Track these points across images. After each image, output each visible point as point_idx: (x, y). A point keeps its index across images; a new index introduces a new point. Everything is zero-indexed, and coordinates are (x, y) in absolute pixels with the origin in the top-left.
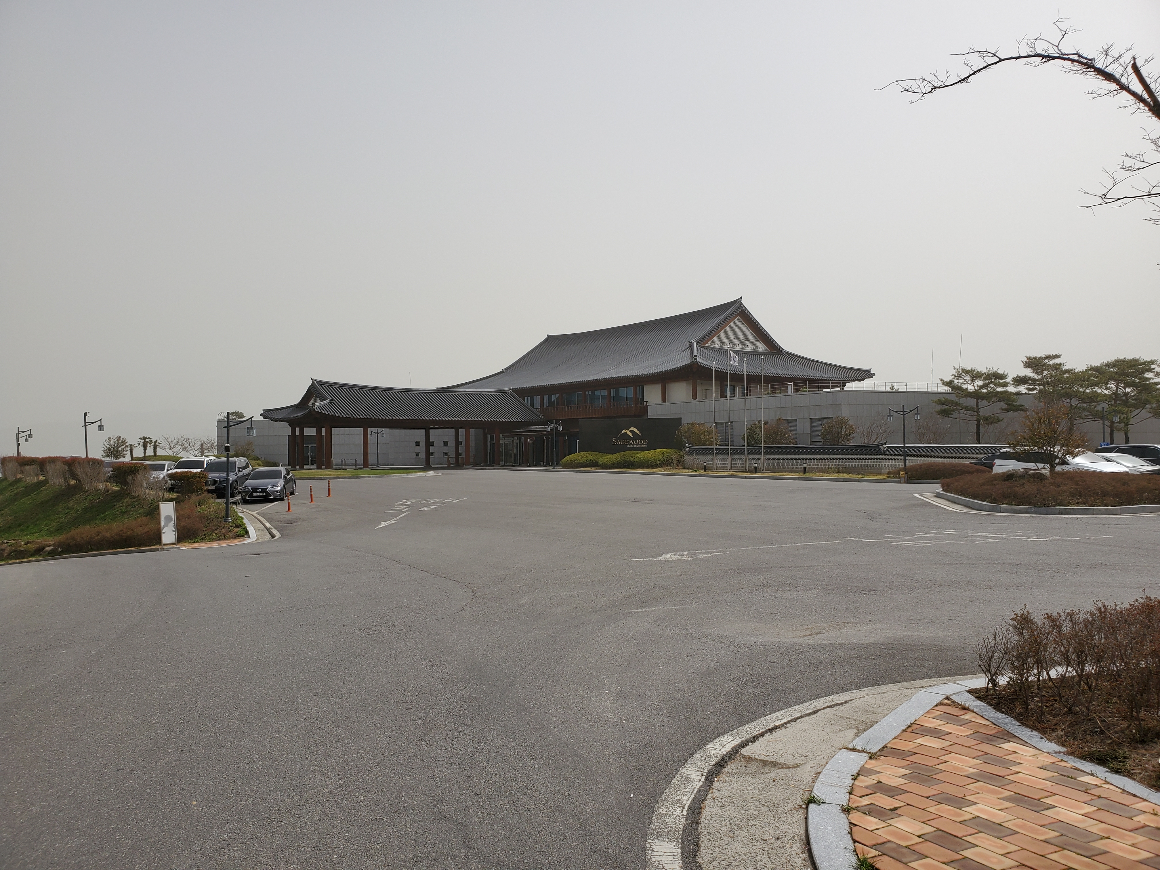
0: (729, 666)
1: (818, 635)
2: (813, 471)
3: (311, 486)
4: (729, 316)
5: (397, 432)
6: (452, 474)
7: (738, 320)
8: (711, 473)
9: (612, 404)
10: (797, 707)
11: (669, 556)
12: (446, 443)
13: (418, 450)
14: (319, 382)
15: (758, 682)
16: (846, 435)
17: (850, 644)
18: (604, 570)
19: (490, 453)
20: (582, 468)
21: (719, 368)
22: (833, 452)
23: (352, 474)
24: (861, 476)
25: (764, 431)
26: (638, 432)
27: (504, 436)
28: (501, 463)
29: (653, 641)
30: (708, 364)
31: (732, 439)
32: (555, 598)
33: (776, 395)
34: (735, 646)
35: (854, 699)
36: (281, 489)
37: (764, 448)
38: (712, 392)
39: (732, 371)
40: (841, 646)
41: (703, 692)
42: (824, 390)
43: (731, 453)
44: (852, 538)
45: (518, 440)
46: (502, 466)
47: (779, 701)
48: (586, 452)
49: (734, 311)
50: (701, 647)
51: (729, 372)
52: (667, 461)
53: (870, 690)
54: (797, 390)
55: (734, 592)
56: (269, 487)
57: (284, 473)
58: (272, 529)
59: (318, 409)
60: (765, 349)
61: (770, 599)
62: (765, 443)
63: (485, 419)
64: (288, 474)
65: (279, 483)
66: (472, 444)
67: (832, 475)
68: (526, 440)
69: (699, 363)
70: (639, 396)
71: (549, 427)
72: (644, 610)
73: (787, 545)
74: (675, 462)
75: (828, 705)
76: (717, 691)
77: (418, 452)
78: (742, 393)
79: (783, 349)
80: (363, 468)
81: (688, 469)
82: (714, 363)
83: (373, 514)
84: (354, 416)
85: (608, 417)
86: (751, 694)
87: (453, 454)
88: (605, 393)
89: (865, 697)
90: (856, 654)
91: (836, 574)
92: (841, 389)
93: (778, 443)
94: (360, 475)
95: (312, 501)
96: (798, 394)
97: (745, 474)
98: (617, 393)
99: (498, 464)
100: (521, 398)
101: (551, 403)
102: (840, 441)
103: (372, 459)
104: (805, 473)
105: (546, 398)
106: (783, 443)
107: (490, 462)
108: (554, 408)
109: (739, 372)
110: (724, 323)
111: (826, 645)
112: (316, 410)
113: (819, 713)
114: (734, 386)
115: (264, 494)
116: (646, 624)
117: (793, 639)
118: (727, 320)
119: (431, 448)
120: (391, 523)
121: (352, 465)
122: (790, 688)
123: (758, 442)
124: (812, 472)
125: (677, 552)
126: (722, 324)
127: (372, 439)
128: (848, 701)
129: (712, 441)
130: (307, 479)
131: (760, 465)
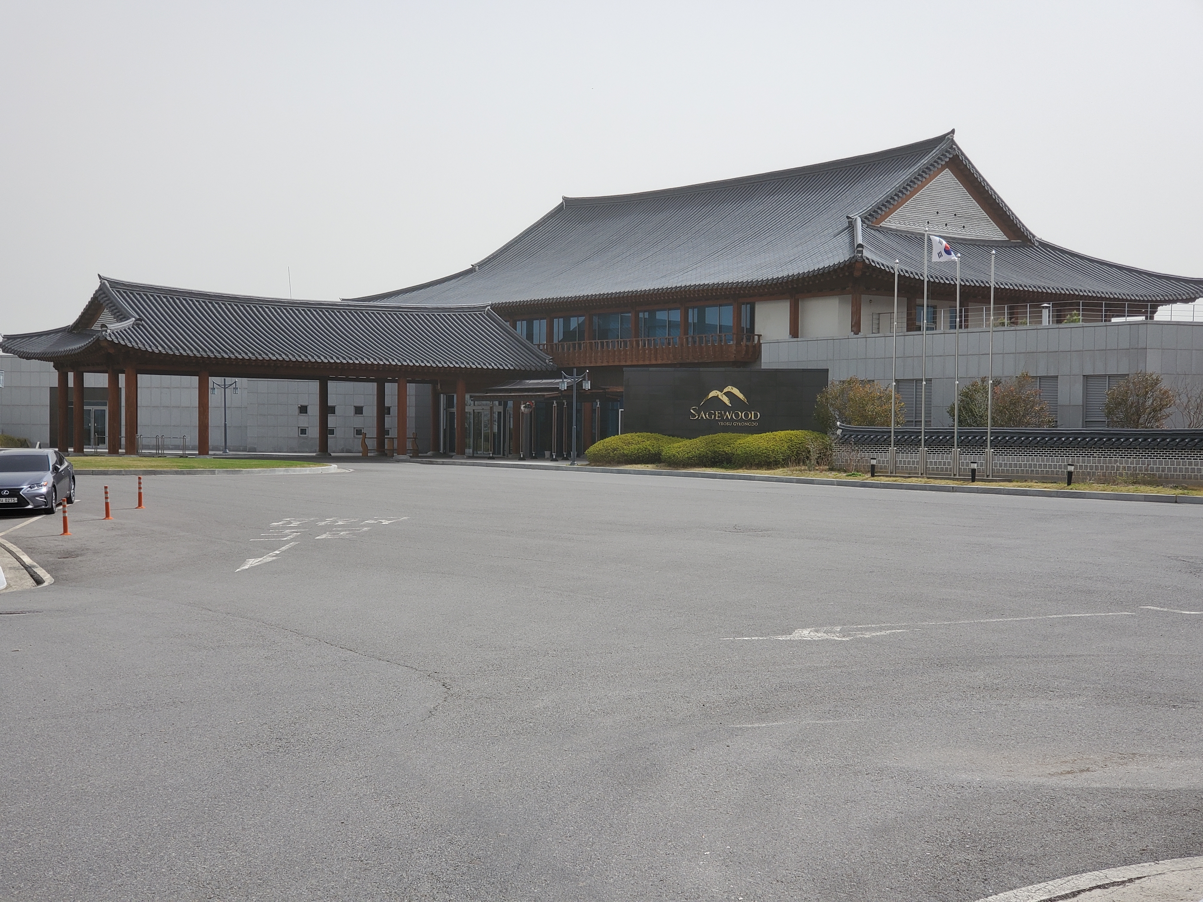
0: (922, 819)
1: (1085, 773)
2: (1086, 479)
3: (106, 487)
4: (927, 168)
5: (263, 385)
6: (371, 471)
7: (947, 177)
8: (884, 480)
9: (690, 339)
10: (1043, 885)
11: (806, 634)
12: (359, 410)
13: (303, 421)
14: (115, 284)
15: (974, 844)
16: (1154, 410)
17: (1144, 790)
18: (685, 655)
19: (445, 430)
20: (629, 466)
21: (907, 272)
22: (1127, 443)
23: (178, 466)
24: (1181, 491)
25: (993, 396)
26: (741, 396)
27: (474, 399)
28: (467, 451)
29: (783, 776)
30: (885, 263)
31: (928, 414)
32: (598, 701)
33: (1018, 328)
34: (933, 788)
35: (1144, 877)
36: (48, 492)
37: (991, 433)
38: (892, 318)
39: (932, 277)
40: (1125, 793)
41: (877, 858)
42: (1114, 320)
43: (926, 441)
44: (1155, 608)
45: (502, 407)
46: (469, 457)
47: (1011, 874)
48: (638, 434)
49: (939, 158)
50: (872, 788)
51: (926, 280)
52: (798, 454)
53: (1174, 864)
54: (1059, 319)
55: (931, 699)
56: (25, 487)
57: (53, 459)
58: (34, 566)
59: (113, 337)
60: (997, 234)
61: (997, 711)
62: (995, 423)
63: (437, 363)
64: (61, 464)
65: (45, 479)
66: (411, 412)
67: (1123, 488)
68: (517, 408)
69: (867, 261)
70: (745, 323)
71: (563, 382)
72: (764, 725)
73: (1032, 618)
74: (814, 456)
75: (1099, 884)
76: (901, 857)
77: (303, 425)
78: (951, 322)
79: (1034, 237)
80: (199, 454)
81: (839, 470)
82: (897, 261)
83: (228, 543)
84: (182, 351)
85: (682, 365)
86: (961, 862)
87: (372, 432)
88: (676, 316)
89: (1164, 873)
90: (1153, 806)
91: (1121, 670)
92: (1146, 318)
93: (1020, 423)
94: (194, 467)
95: (107, 515)
96: (1061, 326)
97: (951, 484)
98: (702, 316)
99: (462, 453)
100: (508, 324)
101: (568, 335)
102: (1141, 421)
103: (215, 436)
104: (1069, 483)
105: (558, 324)
106: (1028, 424)
107: (445, 448)
108: (574, 345)
109: (947, 279)
110: (919, 180)
111: (1097, 790)
112: (109, 338)
113: (1083, 895)
114: (935, 307)
115: (15, 500)
116: (770, 748)
117: (1039, 778)
118: (924, 174)
119: (331, 419)
120: (265, 561)
121: (177, 448)
122: (1031, 855)
123: (979, 420)
124: (1083, 481)
125: (821, 625)
126: (915, 183)
127: (215, 398)
128: (1135, 879)
129: (888, 417)
130: (93, 473)
131: (982, 466)
